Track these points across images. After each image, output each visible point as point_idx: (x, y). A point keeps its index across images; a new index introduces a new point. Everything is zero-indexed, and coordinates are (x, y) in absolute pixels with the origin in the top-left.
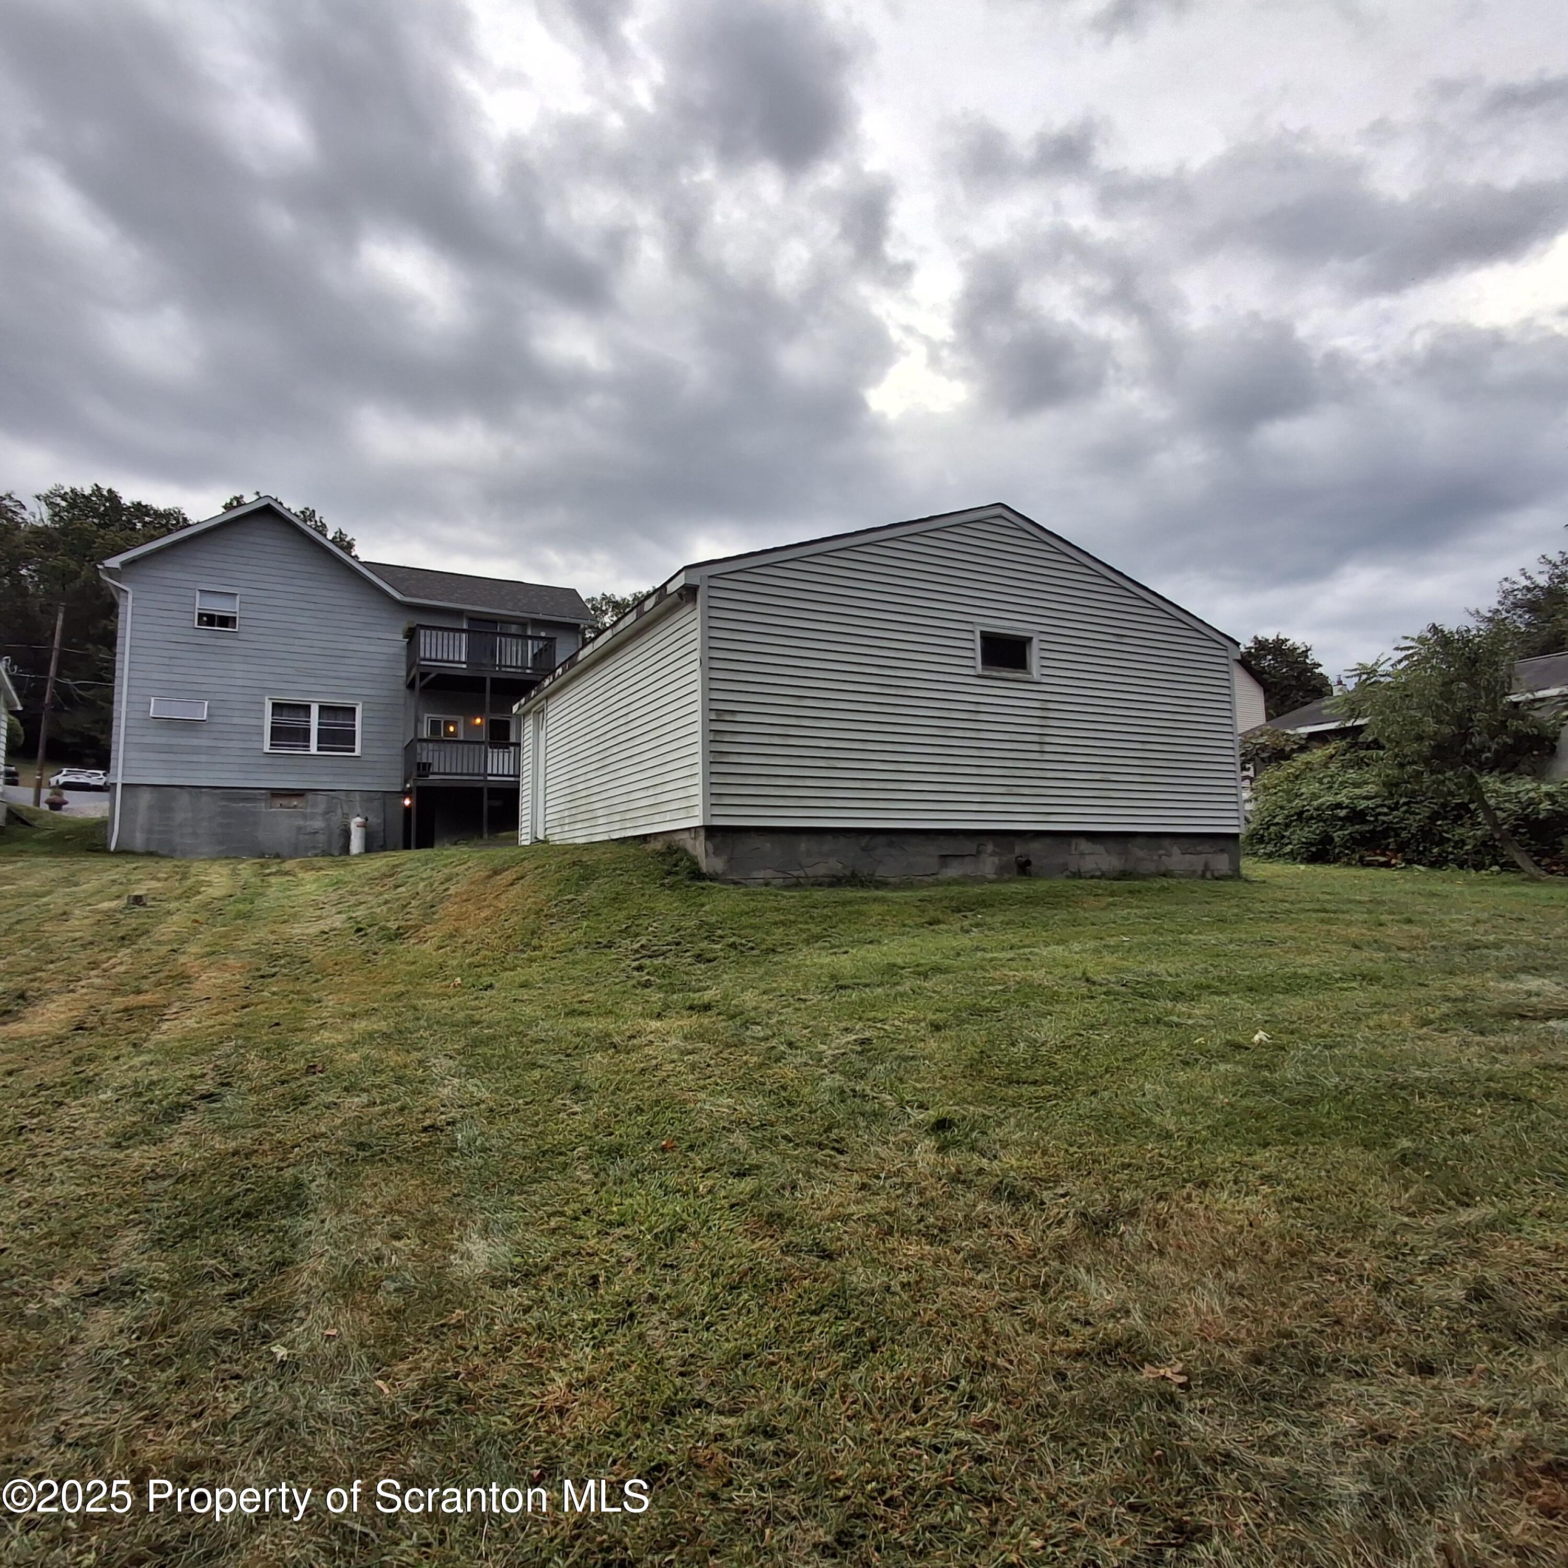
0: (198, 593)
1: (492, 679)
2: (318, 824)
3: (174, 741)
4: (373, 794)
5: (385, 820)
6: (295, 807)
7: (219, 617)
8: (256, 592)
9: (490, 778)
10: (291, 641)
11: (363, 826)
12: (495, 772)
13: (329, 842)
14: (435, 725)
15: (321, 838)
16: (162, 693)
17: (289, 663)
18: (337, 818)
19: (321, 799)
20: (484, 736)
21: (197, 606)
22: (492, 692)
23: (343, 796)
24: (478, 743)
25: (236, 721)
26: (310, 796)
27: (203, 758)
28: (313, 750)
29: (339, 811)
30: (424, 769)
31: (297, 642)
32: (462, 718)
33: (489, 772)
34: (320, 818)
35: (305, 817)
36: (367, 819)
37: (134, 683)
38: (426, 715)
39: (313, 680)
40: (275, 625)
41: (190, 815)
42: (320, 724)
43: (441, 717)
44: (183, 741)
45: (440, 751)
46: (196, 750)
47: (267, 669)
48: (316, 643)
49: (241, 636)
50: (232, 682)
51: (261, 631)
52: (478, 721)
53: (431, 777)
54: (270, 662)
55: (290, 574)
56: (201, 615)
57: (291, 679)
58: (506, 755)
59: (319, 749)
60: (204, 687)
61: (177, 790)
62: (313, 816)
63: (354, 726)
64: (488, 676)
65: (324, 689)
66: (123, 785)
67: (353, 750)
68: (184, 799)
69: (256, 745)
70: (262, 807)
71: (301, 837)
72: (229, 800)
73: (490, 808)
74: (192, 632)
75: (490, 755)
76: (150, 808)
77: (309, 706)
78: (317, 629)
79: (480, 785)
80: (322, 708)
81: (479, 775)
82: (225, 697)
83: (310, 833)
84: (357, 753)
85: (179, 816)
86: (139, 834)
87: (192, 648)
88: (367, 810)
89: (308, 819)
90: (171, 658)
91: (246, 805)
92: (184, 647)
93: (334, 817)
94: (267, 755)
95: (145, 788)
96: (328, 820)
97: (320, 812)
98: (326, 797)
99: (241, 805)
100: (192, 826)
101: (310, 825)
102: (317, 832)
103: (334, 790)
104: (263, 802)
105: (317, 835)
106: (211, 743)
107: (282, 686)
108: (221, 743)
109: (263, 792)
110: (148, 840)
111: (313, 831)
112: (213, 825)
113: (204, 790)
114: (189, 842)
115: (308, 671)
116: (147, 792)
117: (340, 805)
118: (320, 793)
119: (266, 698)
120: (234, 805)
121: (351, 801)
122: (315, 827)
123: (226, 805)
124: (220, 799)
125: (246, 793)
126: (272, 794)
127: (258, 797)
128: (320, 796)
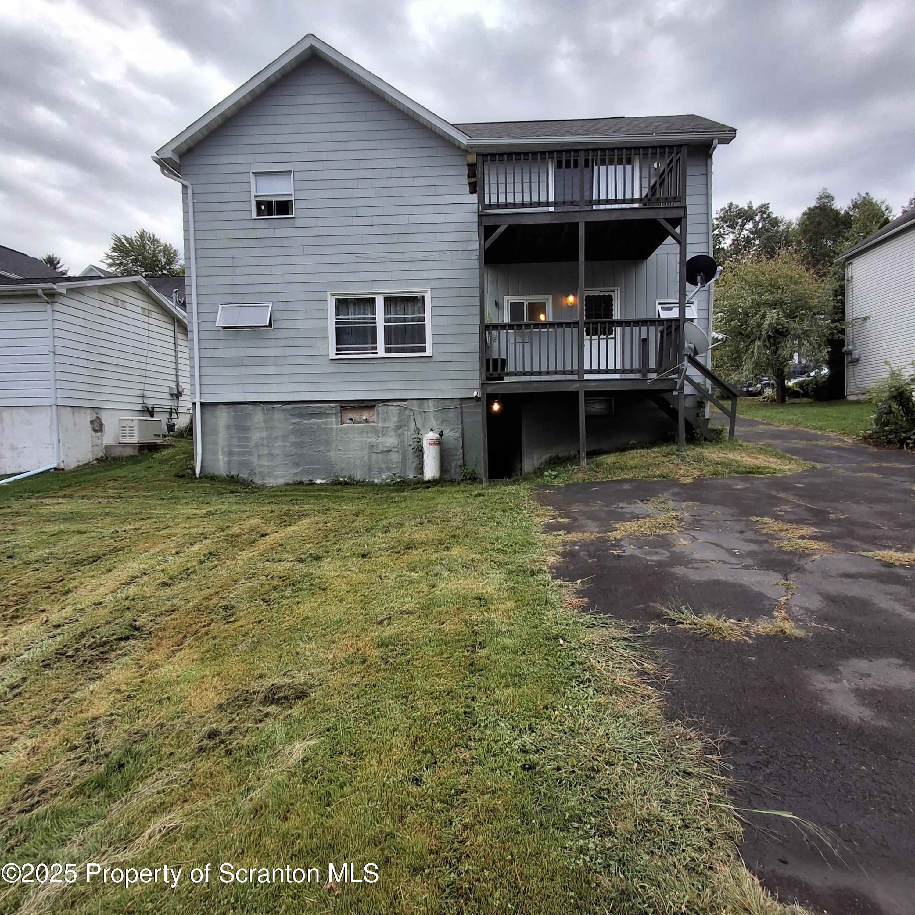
0: (252, 177)
1: (587, 224)
2: (390, 441)
3: (242, 353)
4: (448, 403)
5: (463, 434)
6: (366, 421)
7: (278, 202)
8: (309, 166)
9: (587, 377)
10: (349, 221)
11: (440, 443)
12: (595, 367)
13: (404, 461)
14: (516, 308)
15: (395, 457)
16: (229, 299)
17: (351, 249)
18: (409, 434)
19: (393, 410)
20: (580, 316)
21: (253, 193)
22: (587, 259)
23: (415, 406)
24: (568, 325)
25: (300, 324)
26: (380, 408)
27: (272, 370)
28: (381, 352)
29: (412, 426)
30: (495, 369)
31: (357, 221)
32: (550, 298)
33: (587, 367)
34: (392, 433)
35: (376, 431)
36: (441, 434)
37: (203, 290)
38: (506, 298)
39: (376, 267)
40: (330, 203)
41: (265, 434)
42: (386, 320)
43: (525, 299)
44: (252, 352)
45: (523, 343)
46: (263, 361)
47: (327, 259)
48: (376, 220)
49: (298, 223)
50: (292, 278)
51: (318, 213)
52: (571, 299)
53: (506, 379)
54: (329, 250)
55: (344, 136)
56: (259, 204)
57: (353, 267)
58: (611, 342)
59: (388, 351)
60: (267, 289)
61: (250, 407)
62: (384, 432)
63: (423, 319)
64: (582, 221)
65: (388, 276)
66: (202, 404)
67: (423, 350)
68: (258, 416)
69: (322, 351)
70: (333, 422)
71: (374, 456)
72: (299, 415)
73: (588, 417)
74: (250, 225)
75: (587, 344)
76: (228, 427)
77: (374, 299)
78: (377, 202)
79: (573, 388)
80: (389, 301)
81: (572, 372)
82: (290, 297)
83: (382, 452)
84: (428, 353)
85: (256, 436)
86: (221, 457)
87: (252, 243)
88: (442, 423)
89: (380, 435)
90: (233, 258)
91: (316, 420)
92: (245, 243)
93: (406, 433)
94: (333, 362)
95: (222, 406)
96: (400, 435)
97: (392, 427)
98: (398, 408)
99: (312, 421)
100: (268, 446)
101: (382, 442)
102: (390, 451)
103: (405, 400)
104: (334, 417)
105: (390, 453)
106: (278, 352)
107: (344, 277)
108: (288, 352)
109: (333, 405)
110: (229, 463)
111: (386, 449)
112: (288, 444)
113: (275, 406)
114: (266, 464)
115: (369, 256)
116: (224, 411)
117: (412, 417)
118: (391, 404)
119: (329, 294)
120: (305, 422)
121: (424, 412)
122: (387, 445)
123: (298, 420)
124: (291, 415)
125: (316, 407)
126: (341, 407)
127: (328, 412)
128: (391, 408)
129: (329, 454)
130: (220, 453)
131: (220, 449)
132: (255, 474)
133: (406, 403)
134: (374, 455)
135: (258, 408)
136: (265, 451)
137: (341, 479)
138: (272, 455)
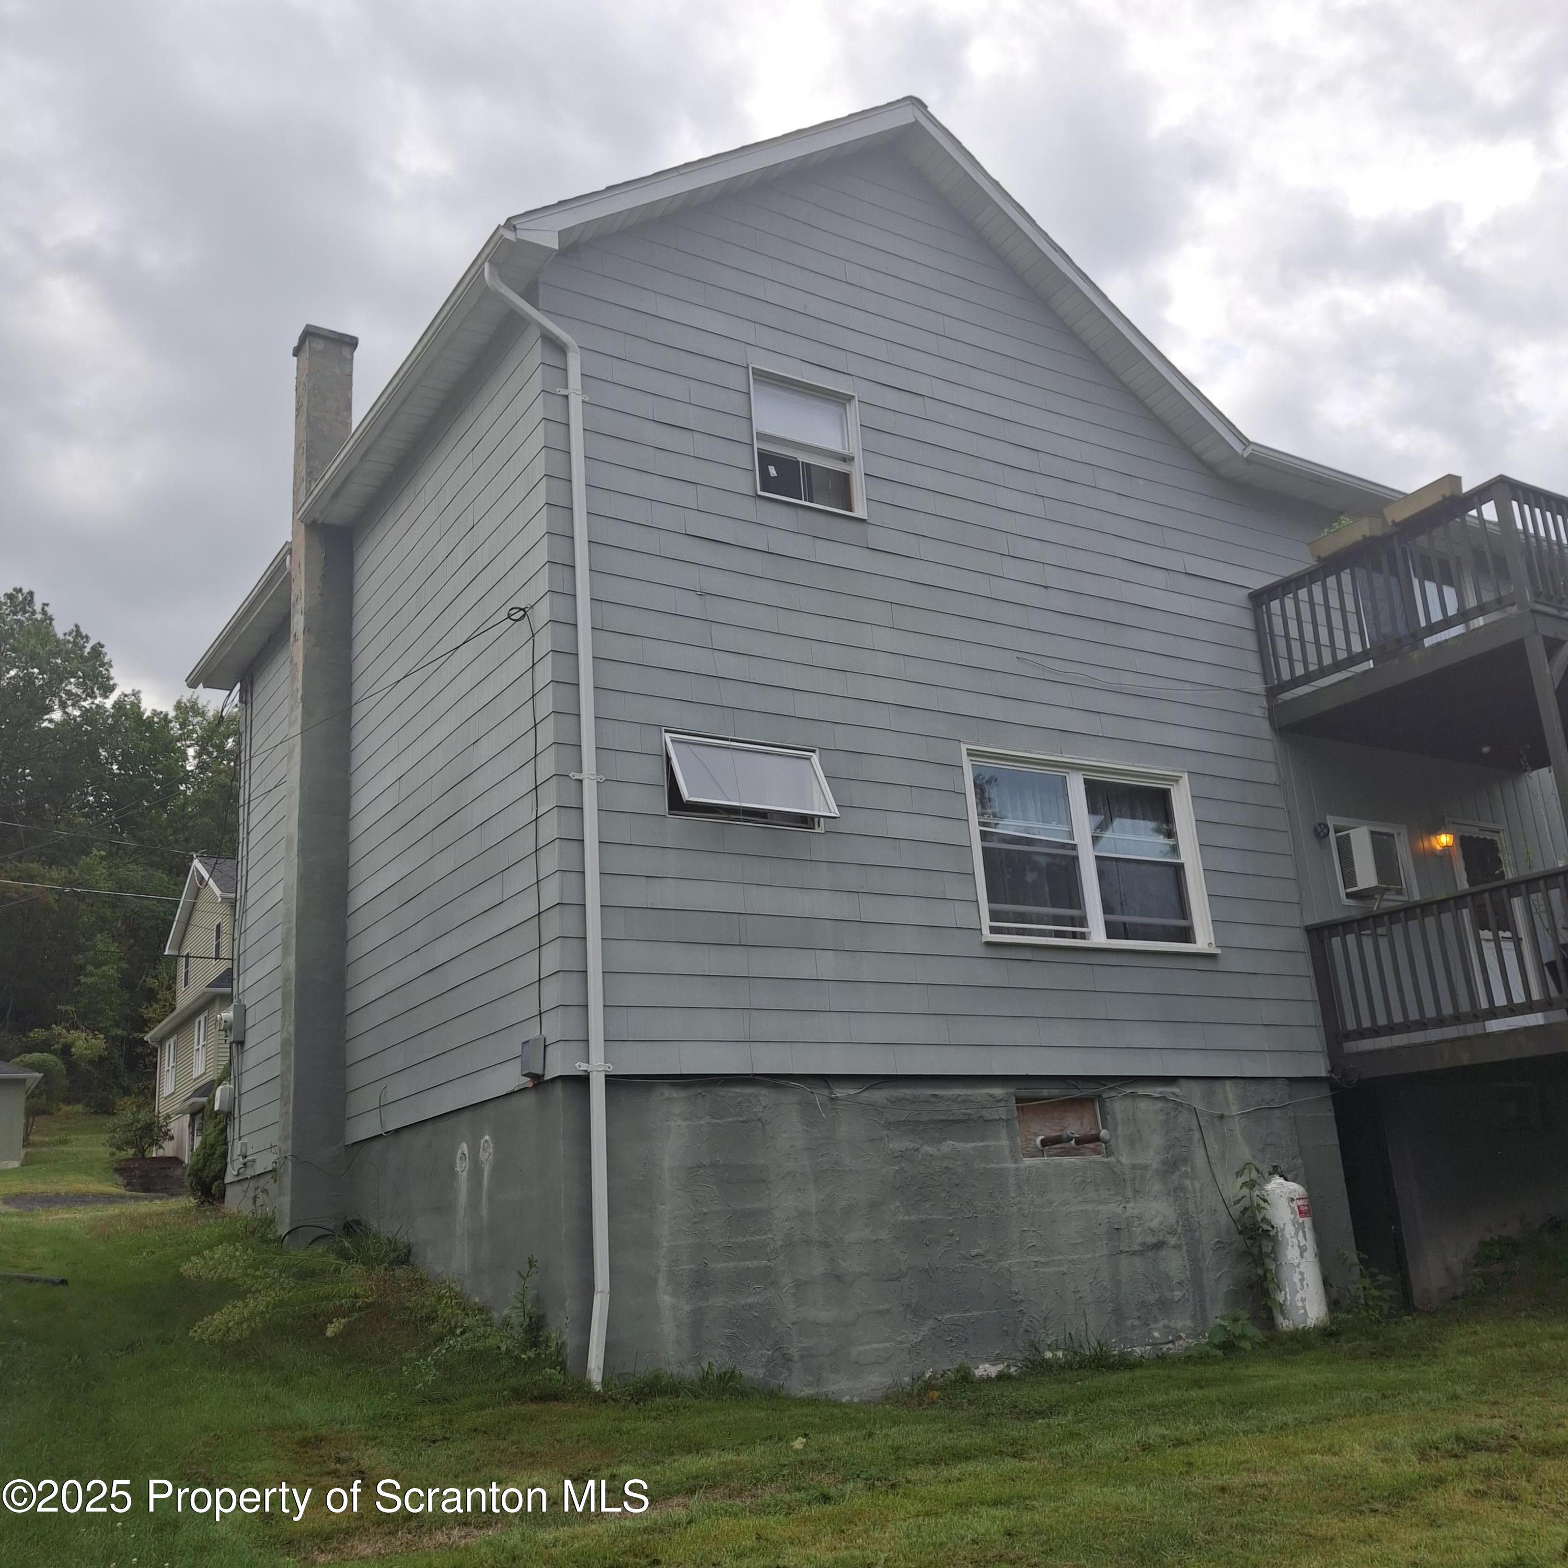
2: (1157, 1211)
6: (1085, 1148)
7: (809, 467)
15: (1175, 1264)
16: (692, 718)
17: (1004, 637)
19: (1150, 1111)
21: (754, 426)
23: (1196, 1099)
28: (1098, 936)
31: (1011, 568)
34: (1157, 1187)
35: (1118, 1182)
37: (608, 676)
38: (1330, 821)
39: (1065, 696)
41: (812, 1199)
42: (1097, 844)
47: (951, 652)
48: (1054, 577)
49: (870, 537)
50: (872, 688)
51: (917, 523)
52: (1441, 840)
56: (763, 459)
59: (1112, 931)
60: (806, 704)
61: (765, 1095)
62: (1138, 1182)
63: (1177, 851)
65: (1089, 724)
66: (612, 1081)
67: (1189, 934)
68: (790, 1131)
69: (960, 916)
70: (1003, 1149)
71: (1125, 1265)
72: (911, 1127)
74: (748, 509)
76: (692, 1174)
77: (1063, 781)
82: (864, 741)
83: (1144, 1249)
84: (1201, 945)
85: (785, 1206)
86: (666, 1299)
87: (756, 564)
88: (1263, 1150)
89: (1129, 1193)
90: (702, 594)
91: (960, 1145)
92: (734, 560)
93: (1188, 1183)
94: (991, 953)
95: (668, 1092)
96: (1177, 1192)
97: (1155, 1166)
98: (1160, 1105)
99: (948, 1146)
100: (825, 1245)
101: (1139, 1218)
102: (1159, 1246)
103: (1171, 1080)
104: (1004, 1133)
105: (1163, 1253)
106: (842, 907)
107: (997, 709)
108: (872, 909)
109: (998, 1091)
110: (697, 1321)
111: (1151, 1240)
112: (884, 1235)
113: (841, 1092)
114: (823, 1315)
115: (1047, 662)
116: (677, 1109)
117: (1197, 1135)
118: (1141, 1091)
119: (964, 748)
120: (927, 1148)
121: (1222, 1117)
122: (1154, 1224)
123: (910, 1145)
124: (888, 1125)
125: (953, 1100)
126: (1019, 1100)
127: (987, 1114)
128: (1143, 1105)
129: (1005, 1264)
130: (662, 1283)
131: (663, 1264)
132: (788, 1359)
133: (1175, 1090)
134: (1124, 1261)
135: (789, 1099)
136: (818, 1266)
137: (1048, 1355)
138: (838, 1278)
